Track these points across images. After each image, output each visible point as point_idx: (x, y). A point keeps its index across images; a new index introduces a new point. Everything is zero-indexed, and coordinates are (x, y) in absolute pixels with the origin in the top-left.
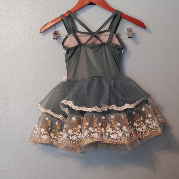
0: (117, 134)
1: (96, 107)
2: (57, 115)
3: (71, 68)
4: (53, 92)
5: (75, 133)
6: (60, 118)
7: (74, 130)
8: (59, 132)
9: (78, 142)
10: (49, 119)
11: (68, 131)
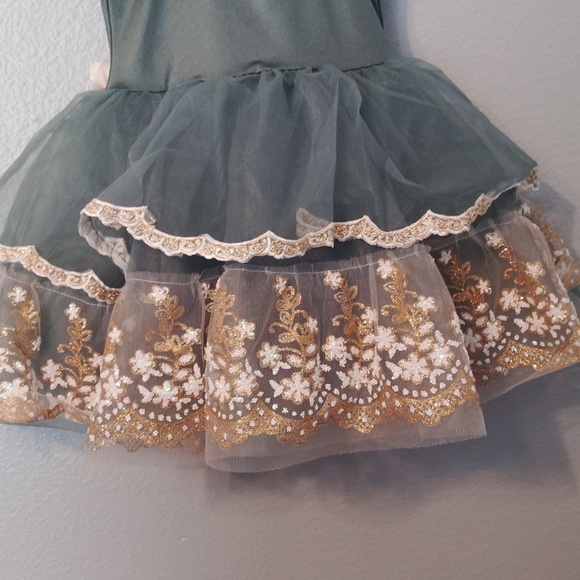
0: (423, 354)
1: (269, 233)
2: (70, 274)
3: (127, 14)
4: (39, 149)
5: (167, 369)
6: (83, 287)
7: (162, 354)
8: (86, 354)
9: (186, 411)
10: (29, 297)
11: (132, 361)
